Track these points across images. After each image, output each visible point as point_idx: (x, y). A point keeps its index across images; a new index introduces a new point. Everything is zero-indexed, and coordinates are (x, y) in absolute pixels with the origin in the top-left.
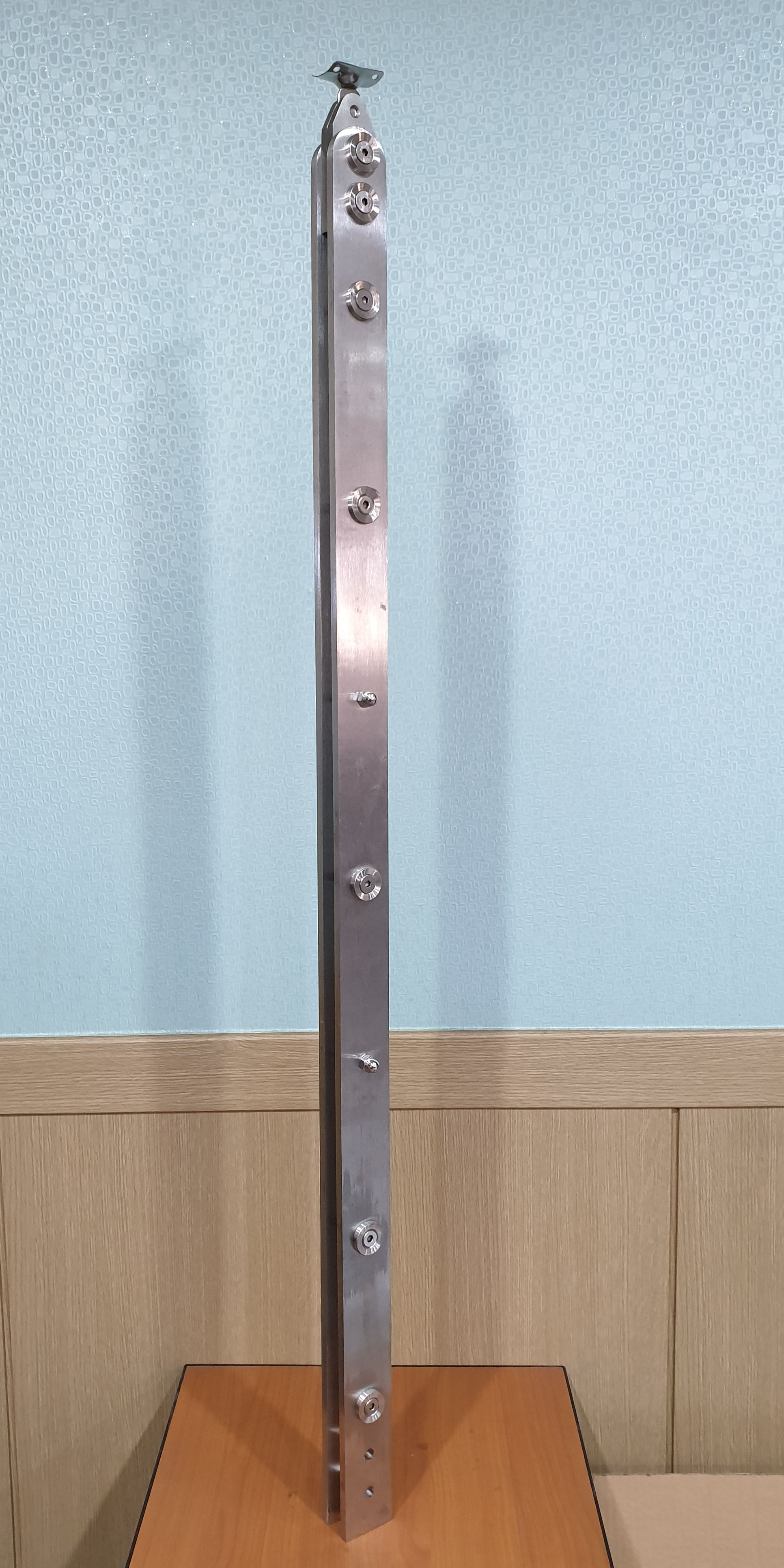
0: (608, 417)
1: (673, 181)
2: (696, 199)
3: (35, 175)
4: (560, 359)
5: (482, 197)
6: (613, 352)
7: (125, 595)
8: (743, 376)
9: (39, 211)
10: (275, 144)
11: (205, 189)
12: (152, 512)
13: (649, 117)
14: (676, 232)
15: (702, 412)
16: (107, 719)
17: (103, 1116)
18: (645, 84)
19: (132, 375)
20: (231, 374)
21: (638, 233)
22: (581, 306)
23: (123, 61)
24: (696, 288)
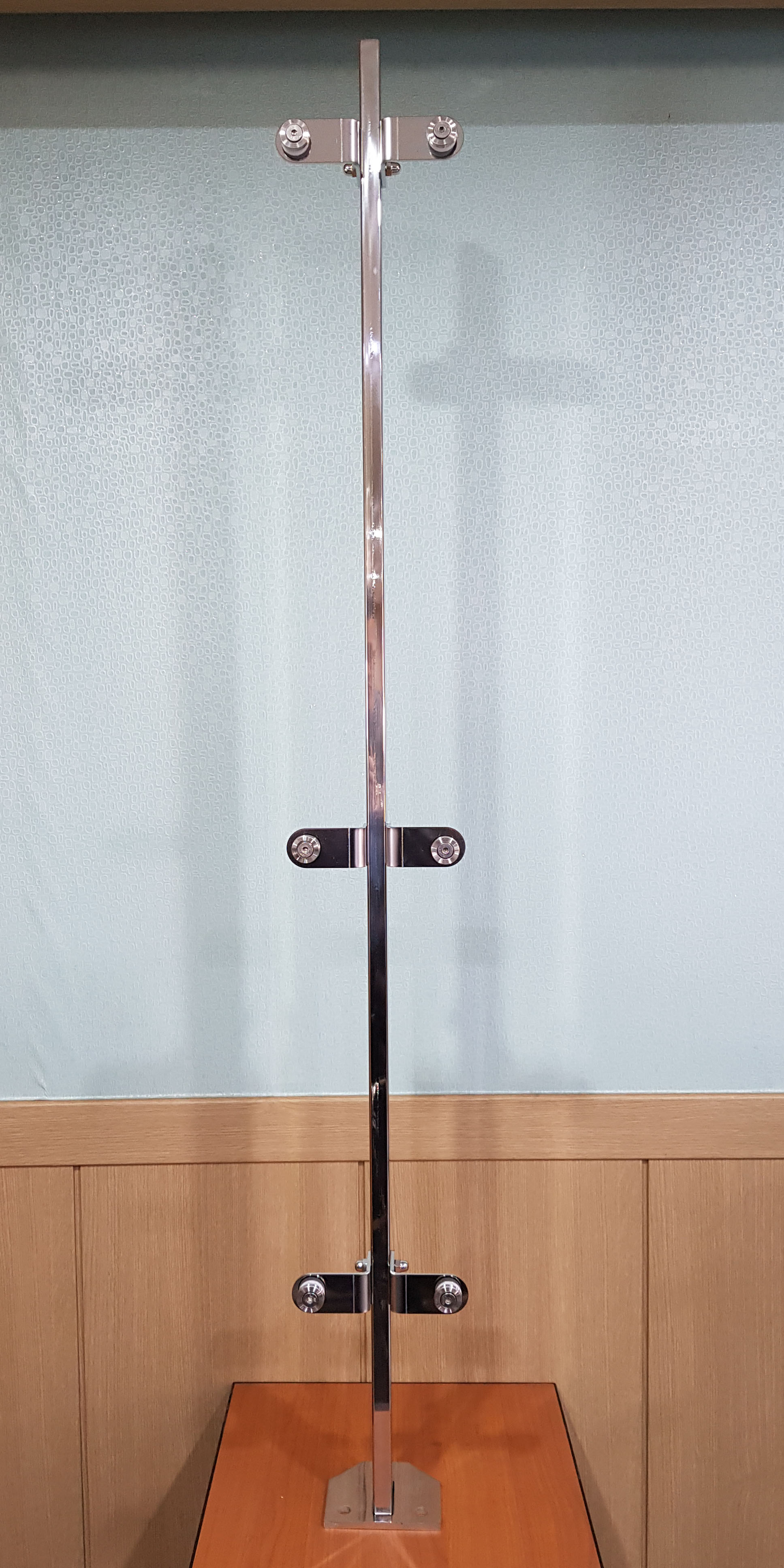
0: (584, 599)
1: (634, 417)
2: (652, 431)
3: (131, 407)
4: (545, 554)
8: (691, 567)
9: (134, 434)
10: (321, 385)
11: (266, 420)
13: (615, 369)
14: (637, 456)
15: (658, 595)
18: (612, 344)
21: (607, 456)
23: (203, 322)
24: (653, 499)
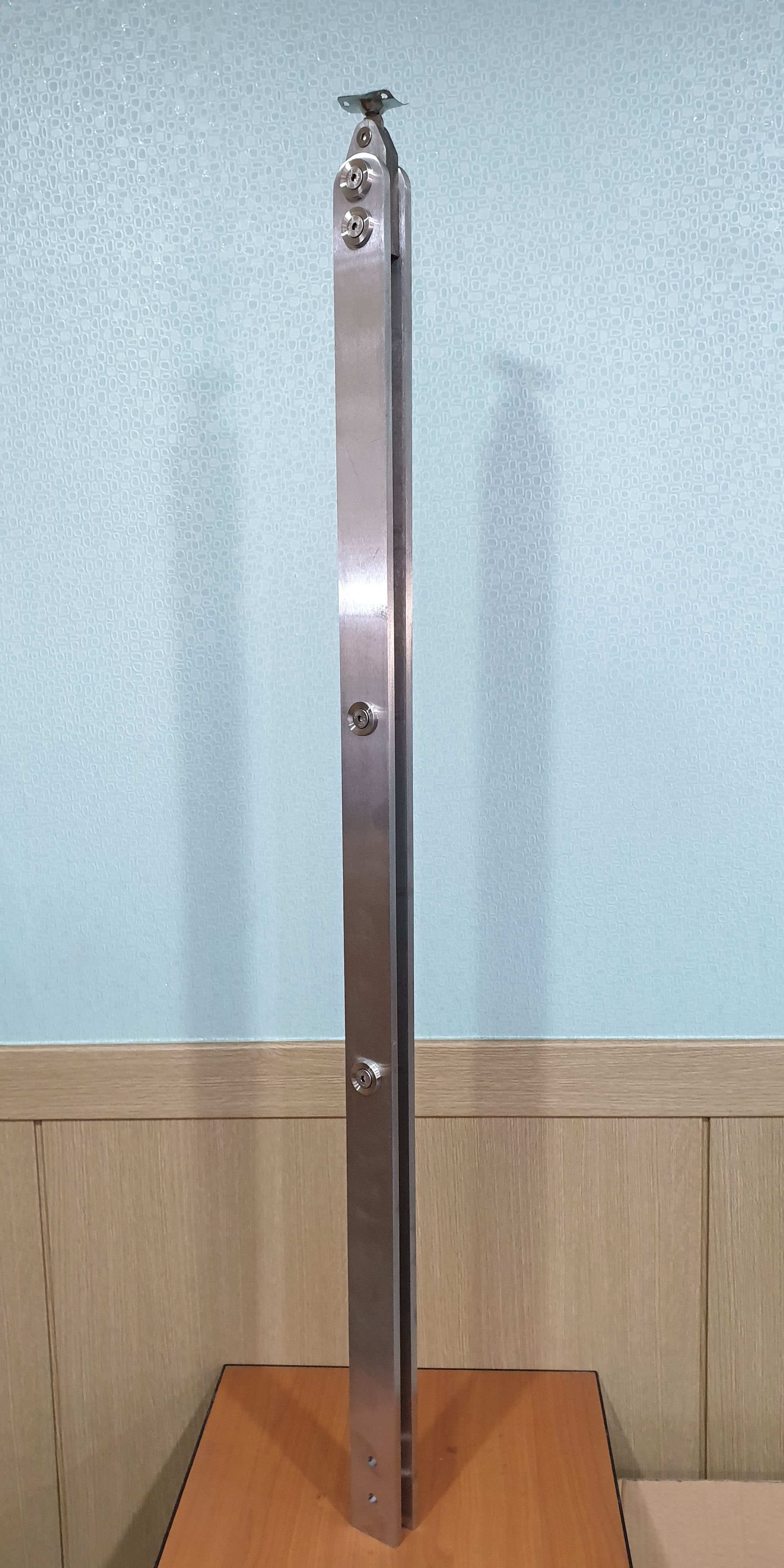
0: (633, 432)
1: (696, 197)
2: (719, 214)
3: (69, 206)
4: (584, 375)
5: (505, 216)
6: (637, 368)
7: (160, 613)
8: (767, 389)
9: (73, 240)
10: (302, 169)
11: (234, 216)
12: (185, 532)
13: (671, 134)
14: (699, 247)
15: (727, 426)
16: (142, 734)
17: (143, 1122)
18: (666, 101)
19: (164, 398)
20: (260, 396)
21: (661, 248)
22: (605, 322)
23: (153, 93)
24: (719, 302)
